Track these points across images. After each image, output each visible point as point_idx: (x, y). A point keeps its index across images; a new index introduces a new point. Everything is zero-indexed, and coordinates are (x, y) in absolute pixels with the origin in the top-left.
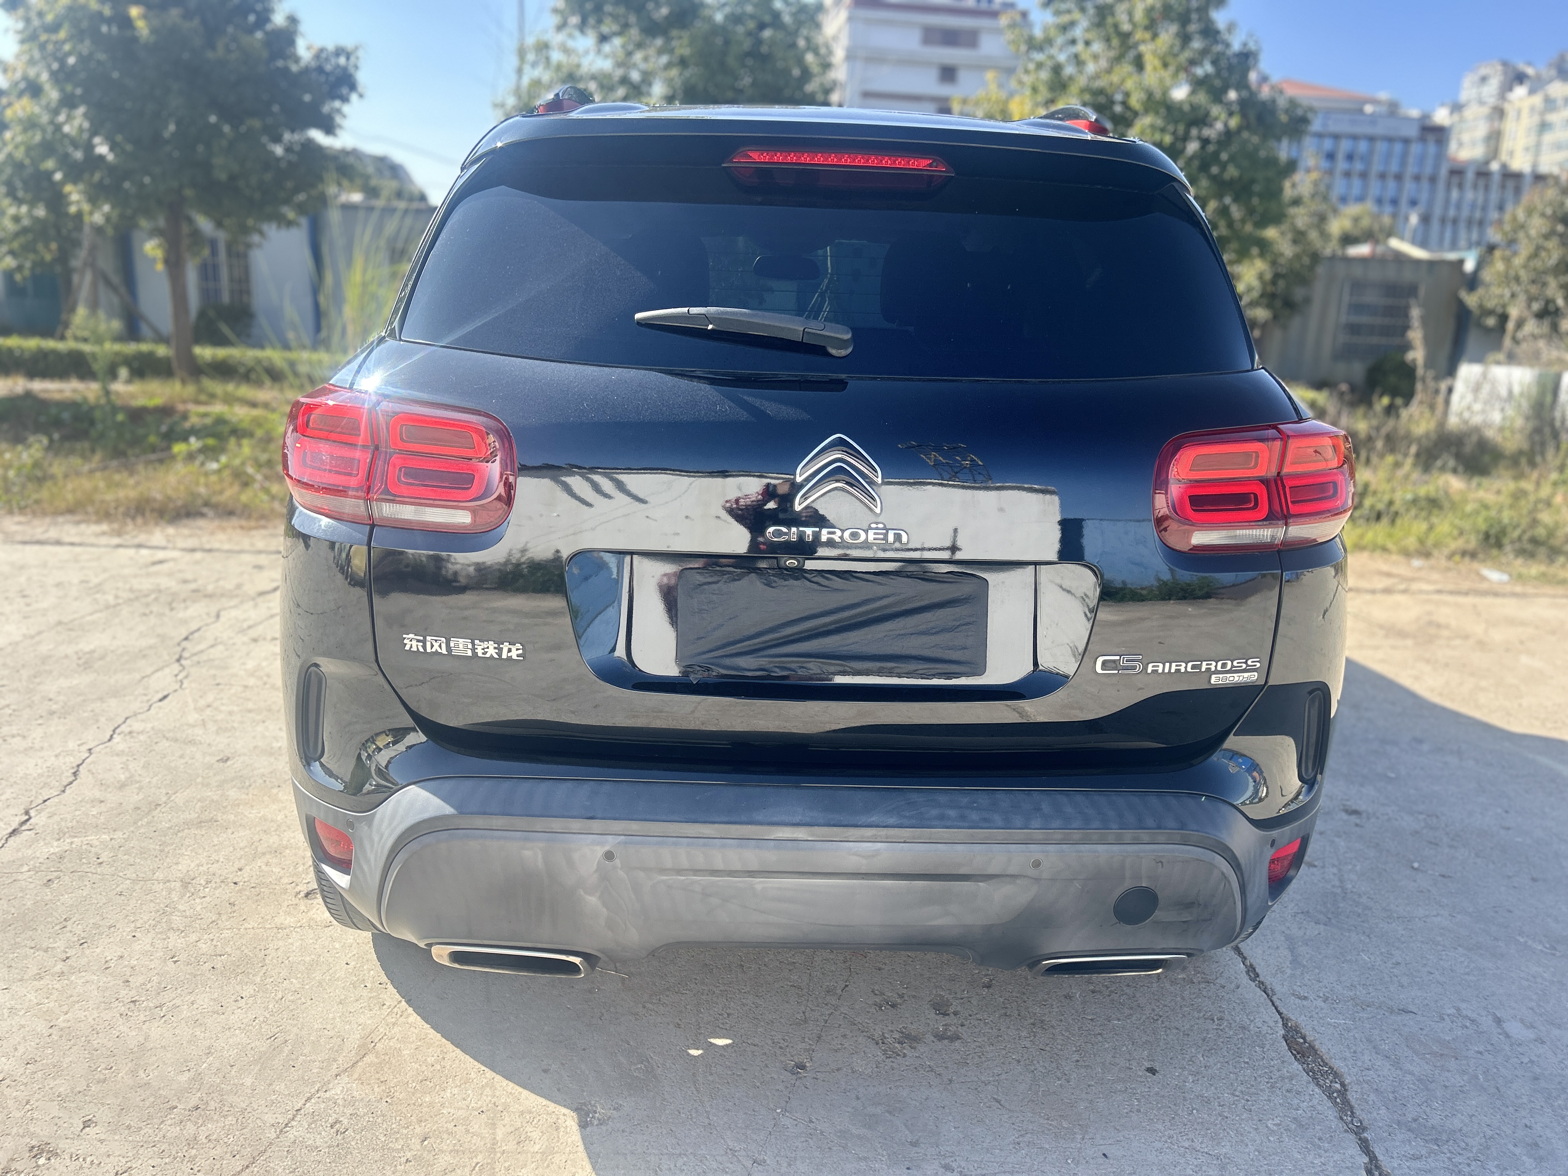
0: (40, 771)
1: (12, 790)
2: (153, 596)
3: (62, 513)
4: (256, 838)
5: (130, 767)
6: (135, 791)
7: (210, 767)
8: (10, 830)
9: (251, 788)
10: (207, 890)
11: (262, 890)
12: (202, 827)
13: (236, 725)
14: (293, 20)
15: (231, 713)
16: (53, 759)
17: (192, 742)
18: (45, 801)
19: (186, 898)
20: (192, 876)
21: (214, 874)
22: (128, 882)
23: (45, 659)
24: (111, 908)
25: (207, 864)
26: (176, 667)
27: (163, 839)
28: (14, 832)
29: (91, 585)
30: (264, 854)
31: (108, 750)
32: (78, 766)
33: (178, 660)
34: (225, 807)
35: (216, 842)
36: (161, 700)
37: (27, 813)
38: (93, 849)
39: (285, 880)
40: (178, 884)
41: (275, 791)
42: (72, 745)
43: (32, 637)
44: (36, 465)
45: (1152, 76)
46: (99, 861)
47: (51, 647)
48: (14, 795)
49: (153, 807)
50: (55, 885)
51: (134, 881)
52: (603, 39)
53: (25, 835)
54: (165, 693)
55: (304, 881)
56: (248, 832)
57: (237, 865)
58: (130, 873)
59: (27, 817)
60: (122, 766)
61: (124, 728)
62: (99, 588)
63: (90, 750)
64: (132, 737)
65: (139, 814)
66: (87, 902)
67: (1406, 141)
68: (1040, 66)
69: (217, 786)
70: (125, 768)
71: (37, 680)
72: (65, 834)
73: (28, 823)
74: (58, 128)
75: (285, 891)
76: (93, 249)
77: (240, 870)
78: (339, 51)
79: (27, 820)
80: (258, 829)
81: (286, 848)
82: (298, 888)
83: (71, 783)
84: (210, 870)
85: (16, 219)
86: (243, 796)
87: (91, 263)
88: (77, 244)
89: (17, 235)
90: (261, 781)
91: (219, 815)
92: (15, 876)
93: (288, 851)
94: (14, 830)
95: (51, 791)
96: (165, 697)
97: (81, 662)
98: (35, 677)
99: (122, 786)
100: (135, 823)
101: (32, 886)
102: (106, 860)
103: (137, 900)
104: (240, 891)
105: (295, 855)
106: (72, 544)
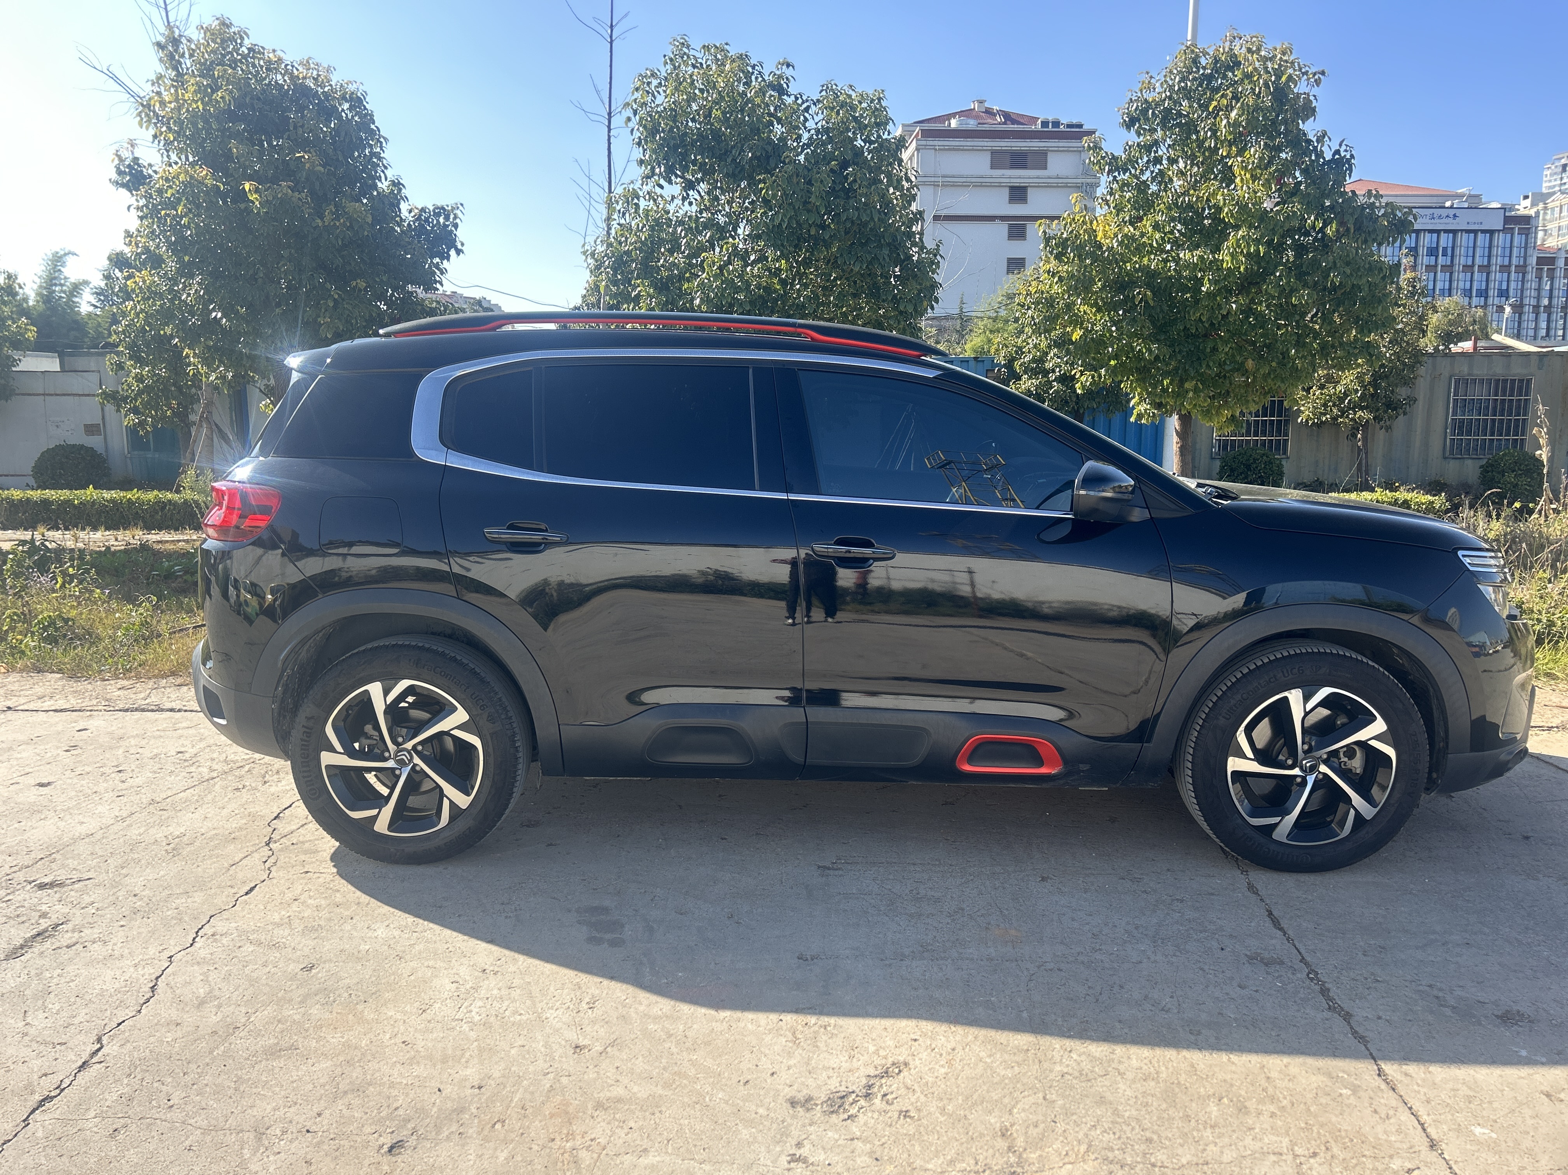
0: (117, 986)
1: (87, 1011)
2: (247, 768)
3: (165, 676)
4: (339, 1071)
5: (210, 979)
6: (214, 1010)
7: (294, 977)
8: (80, 1063)
9: (335, 1005)
10: (282, 1143)
11: (342, 1142)
12: (279, 1057)
13: (322, 923)
14: (397, 184)
15: (318, 908)
16: (132, 969)
17: (275, 946)
18: (119, 1024)
19: (258, 1155)
20: (268, 1124)
21: (291, 1122)
22: (198, 1132)
23: (134, 846)
24: (178, 1168)
25: (285, 1106)
26: (266, 852)
27: (239, 1073)
28: (84, 1066)
29: (187, 756)
30: (346, 1093)
31: (189, 957)
32: (157, 978)
33: (268, 844)
34: (307, 1031)
35: (295, 1078)
36: (247, 894)
37: (99, 1040)
38: (164, 1088)
39: (368, 1129)
40: (252, 1135)
41: (360, 1007)
42: (152, 951)
43: (123, 820)
44: (145, 624)
45: (1243, 187)
46: (171, 1103)
47: (142, 830)
48: (88, 1017)
49: (231, 1031)
50: (120, 1137)
51: (206, 1131)
52: (690, 185)
53: (94, 1070)
54: (253, 885)
55: (388, 1130)
56: (329, 1063)
57: (316, 1110)
58: (201, 1121)
59: (99, 1045)
60: (202, 977)
61: (207, 930)
62: (194, 761)
63: (171, 957)
64: (215, 941)
65: (215, 1041)
66: (153, 1160)
67: (1491, 232)
68: (1124, 185)
69: (300, 1003)
70: (206, 981)
71: (124, 871)
72: (136, 1067)
73: (100, 1054)
74: (176, 295)
75: (366, 1145)
76: (210, 404)
77: (319, 1115)
78: (440, 211)
79: (99, 1050)
80: (341, 1059)
81: (370, 1084)
82: (382, 1140)
83: (148, 1001)
84: (288, 1115)
85: (140, 379)
86: (327, 1015)
87: (207, 418)
88: (194, 400)
89: (140, 393)
90: (346, 995)
91: (301, 1040)
92: (80, 1124)
93: (371, 1089)
94: (84, 1063)
95: (127, 1011)
96: (252, 889)
97: (169, 848)
98: (123, 868)
99: (202, 1003)
100: (211, 1052)
101: (97, 1137)
102: (177, 1102)
103: (206, 1158)
104: (319, 1144)
105: (380, 1093)
106: (172, 710)
